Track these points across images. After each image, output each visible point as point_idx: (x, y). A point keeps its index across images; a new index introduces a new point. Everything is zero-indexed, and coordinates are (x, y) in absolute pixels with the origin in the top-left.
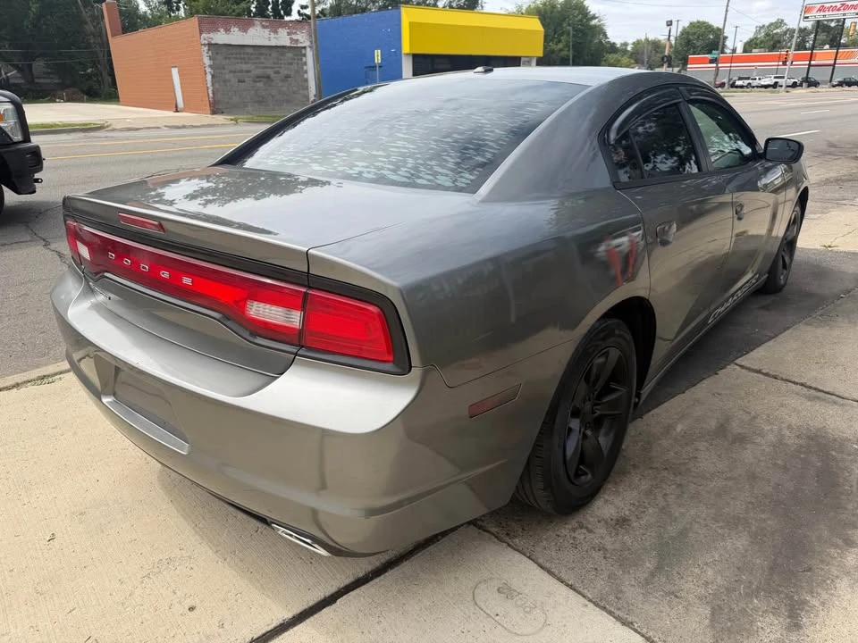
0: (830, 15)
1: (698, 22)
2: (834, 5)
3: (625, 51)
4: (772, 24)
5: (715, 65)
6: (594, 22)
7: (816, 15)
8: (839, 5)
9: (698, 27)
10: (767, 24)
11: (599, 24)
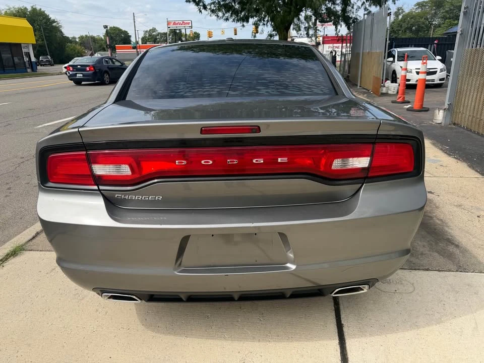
0: (179, 27)
1: (114, 27)
2: (179, 22)
3: (76, 42)
4: (150, 30)
5: (136, 50)
6: (54, 24)
7: (173, 27)
8: (181, 22)
9: (114, 30)
10: (148, 30)
11: (57, 26)
